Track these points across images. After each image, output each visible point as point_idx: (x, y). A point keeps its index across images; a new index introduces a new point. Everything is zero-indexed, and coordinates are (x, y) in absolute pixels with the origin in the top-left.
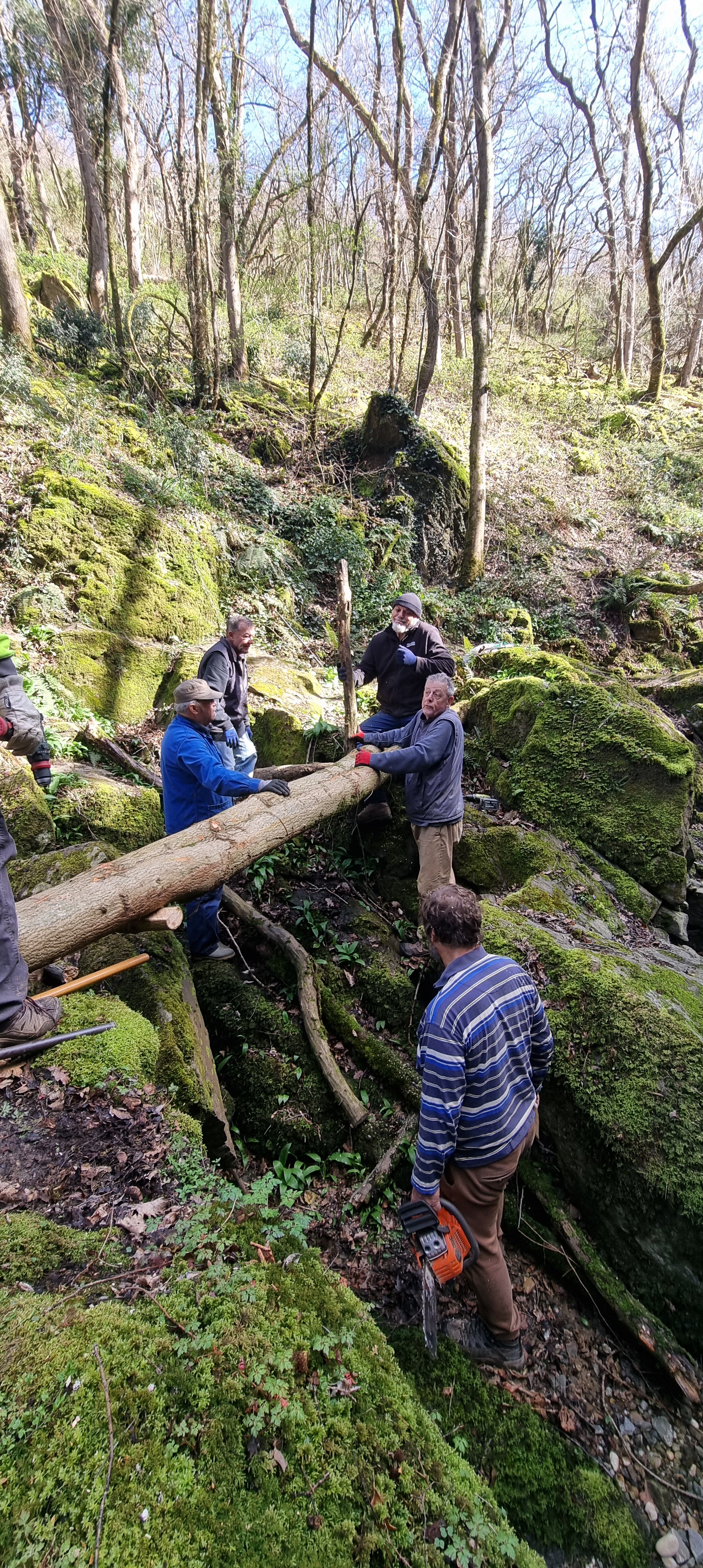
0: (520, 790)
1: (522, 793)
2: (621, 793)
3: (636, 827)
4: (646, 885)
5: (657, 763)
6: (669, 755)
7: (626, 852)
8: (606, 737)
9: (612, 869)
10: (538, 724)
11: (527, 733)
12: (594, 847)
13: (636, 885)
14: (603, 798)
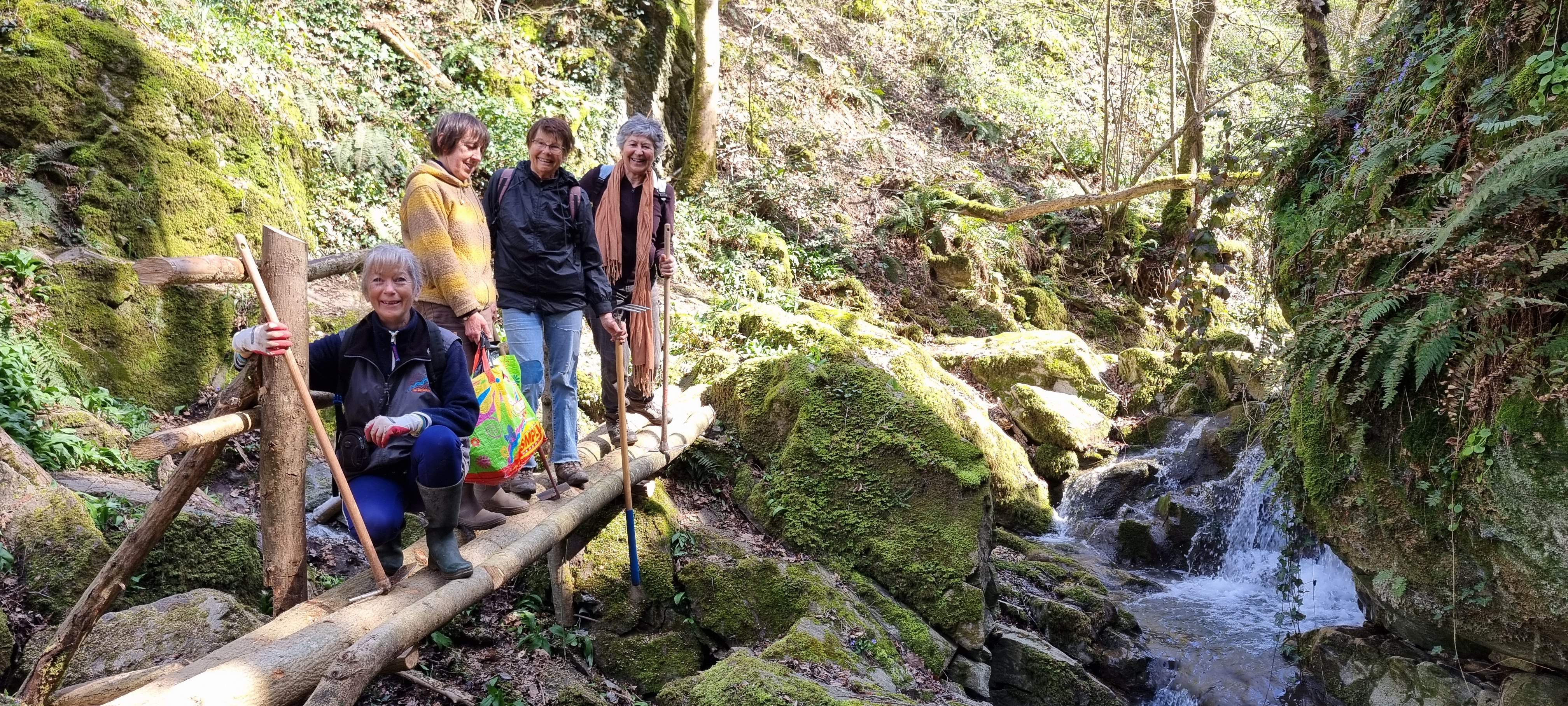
0: (779, 508)
1: (782, 513)
2: (905, 510)
3: (926, 554)
4: (937, 628)
5: (947, 472)
6: (961, 461)
7: (913, 585)
8: (886, 438)
9: (897, 608)
10: (801, 419)
11: (788, 431)
12: (875, 580)
13: (925, 626)
14: (884, 515)
